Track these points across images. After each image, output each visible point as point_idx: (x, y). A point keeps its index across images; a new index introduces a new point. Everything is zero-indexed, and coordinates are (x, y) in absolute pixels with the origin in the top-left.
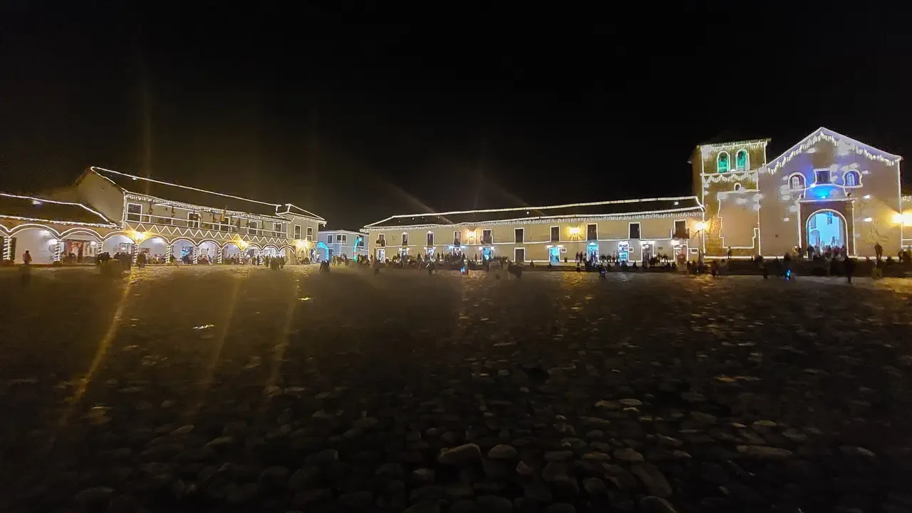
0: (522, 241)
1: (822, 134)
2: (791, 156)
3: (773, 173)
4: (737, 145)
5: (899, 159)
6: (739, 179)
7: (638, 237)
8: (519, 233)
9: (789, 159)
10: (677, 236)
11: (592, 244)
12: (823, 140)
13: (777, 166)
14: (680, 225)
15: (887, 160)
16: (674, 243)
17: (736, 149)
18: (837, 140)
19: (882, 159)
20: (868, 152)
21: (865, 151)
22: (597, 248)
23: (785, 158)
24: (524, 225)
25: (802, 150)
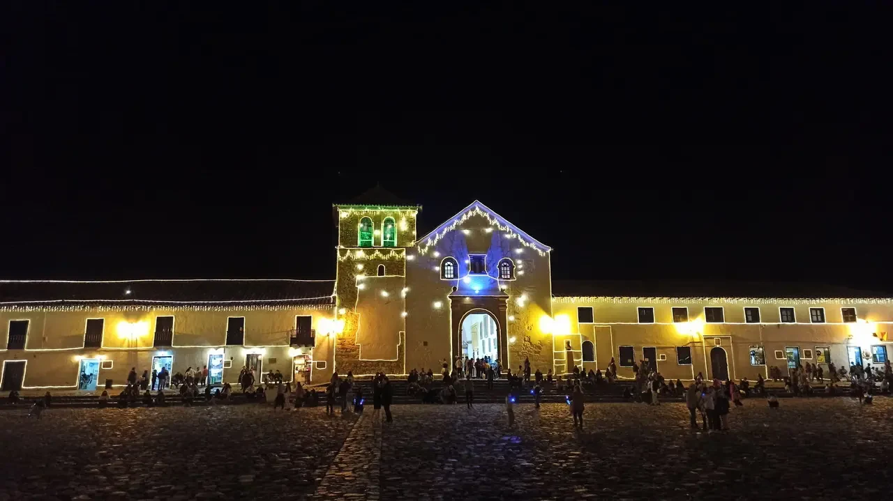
0: (22, 347)
1: (477, 209)
2: (444, 232)
3: (423, 254)
4: (383, 210)
5: (549, 250)
6: (384, 258)
7: (240, 342)
8: (18, 330)
9: (442, 236)
10: (295, 342)
11: (160, 353)
12: (478, 215)
13: (428, 244)
14: (305, 323)
15: (540, 251)
16: (293, 352)
17: (383, 214)
18: (492, 218)
19: (535, 248)
20: (522, 238)
21: (519, 237)
22: (170, 361)
23: (437, 235)
24: (28, 314)
25: (456, 226)
